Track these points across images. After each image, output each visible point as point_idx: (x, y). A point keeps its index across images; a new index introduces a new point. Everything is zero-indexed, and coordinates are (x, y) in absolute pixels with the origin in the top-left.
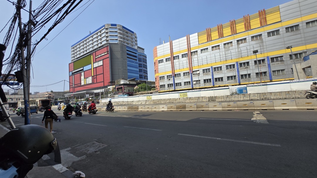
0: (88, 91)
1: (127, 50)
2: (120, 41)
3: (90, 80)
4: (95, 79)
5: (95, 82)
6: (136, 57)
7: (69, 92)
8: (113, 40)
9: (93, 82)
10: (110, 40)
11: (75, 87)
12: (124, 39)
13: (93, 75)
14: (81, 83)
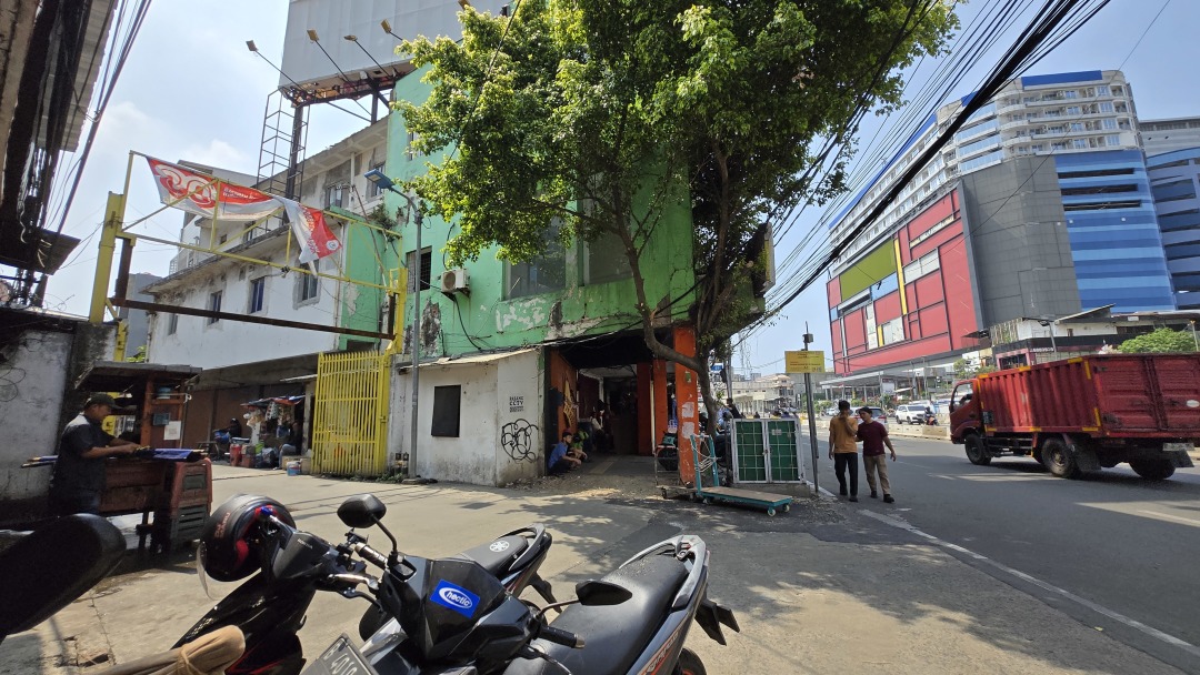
0: (891, 372)
1: (1062, 176)
2: (1012, 148)
3: (895, 331)
4: (916, 327)
5: (917, 335)
6: (1132, 188)
7: (835, 374)
8: (980, 155)
9: (909, 337)
10: (964, 161)
11: (849, 358)
12: (1038, 131)
13: (905, 312)
14: (867, 345)
